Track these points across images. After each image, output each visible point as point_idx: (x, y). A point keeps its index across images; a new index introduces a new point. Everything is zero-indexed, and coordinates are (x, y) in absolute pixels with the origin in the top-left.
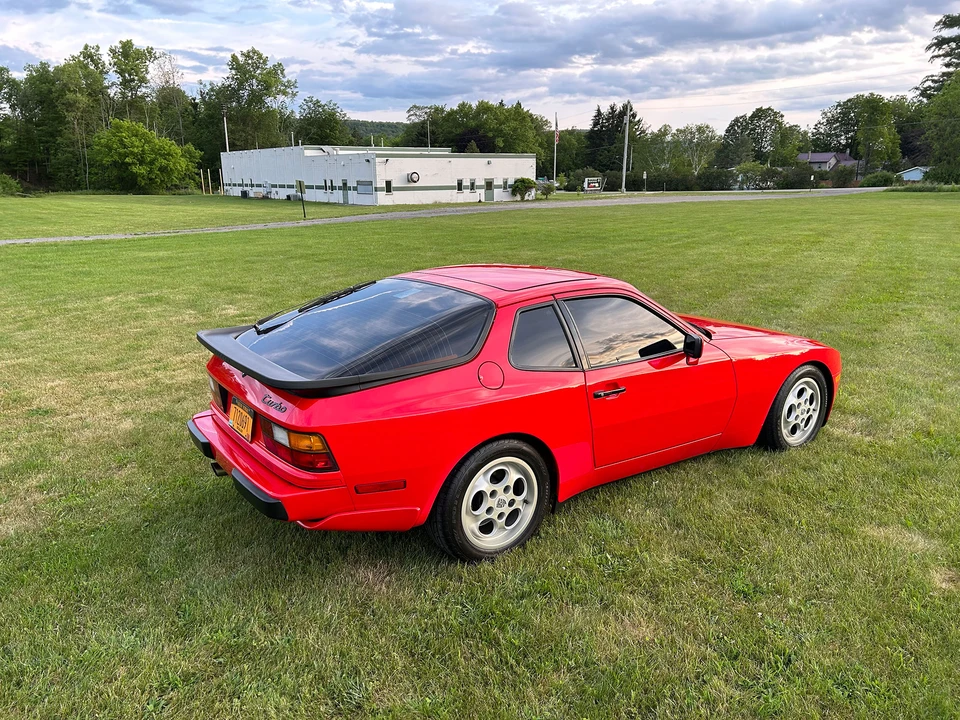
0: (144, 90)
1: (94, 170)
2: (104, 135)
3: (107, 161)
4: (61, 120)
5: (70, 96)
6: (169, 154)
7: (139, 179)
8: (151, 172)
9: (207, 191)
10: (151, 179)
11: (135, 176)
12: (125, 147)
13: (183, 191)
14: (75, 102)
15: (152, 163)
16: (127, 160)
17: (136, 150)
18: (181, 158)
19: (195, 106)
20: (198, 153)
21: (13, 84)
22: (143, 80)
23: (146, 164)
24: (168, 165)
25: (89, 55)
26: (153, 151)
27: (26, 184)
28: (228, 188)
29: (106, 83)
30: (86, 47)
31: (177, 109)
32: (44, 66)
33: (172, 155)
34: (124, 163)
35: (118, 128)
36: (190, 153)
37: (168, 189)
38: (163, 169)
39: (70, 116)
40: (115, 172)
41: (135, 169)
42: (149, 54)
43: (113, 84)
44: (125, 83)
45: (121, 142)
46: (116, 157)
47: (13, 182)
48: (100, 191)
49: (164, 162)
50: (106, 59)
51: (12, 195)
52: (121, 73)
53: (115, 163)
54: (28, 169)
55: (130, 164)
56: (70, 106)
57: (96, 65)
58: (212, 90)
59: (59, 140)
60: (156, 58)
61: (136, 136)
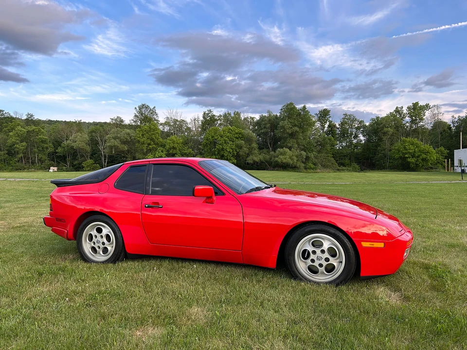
0: (421, 123)
1: (391, 161)
2: (398, 145)
3: (397, 156)
4: (380, 140)
5: (385, 129)
6: (428, 152)
7: (411, 164)
8: (417, 161)
9: (448, 170)
10: (417, 164)
11: (409, 163)
12: (407, 150)
13: (434, 170)
14: (387, 132)
15: (418, 157)
16: (406, 156)
17: (411, 151)
18: (434, 154)
19: (450, 128)
20: (446, 151)
21: (365, 126)
22: (421, 119)
23: (415, 157)
24: (427, 157)
25: (397, 111)
26: (419, 151)
27: (364, 167)
28: (456, 168)
29: (404, 122)
30: (397, 107)
31: (439, 131)
32: (378, 118)
33: (429, 153)
34: (404, 157)
35: (404, 142)
36: (441, 151)
37: (426, 169)
38: (423, 160)
39: (384, 138)
40: (400, 161)
41: (409, 160)
42: (427, 107)
43: (407, 122)
44: (413, 122)
45: (405, 147)
46: (401, 155)
47: (357, 166)
48: (392, 170)
49: (424, 156)
50: (405, 111)
51: (356, 171)
52: (411, 117)
53: (401, 157)
54: (365, 161)
55: (407, 158)
56: (385, 134)
57: (401, 116)
58: (459, 119)
59: (379, 148)
60: (430, 108)
61: (413, 144)
